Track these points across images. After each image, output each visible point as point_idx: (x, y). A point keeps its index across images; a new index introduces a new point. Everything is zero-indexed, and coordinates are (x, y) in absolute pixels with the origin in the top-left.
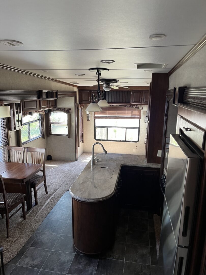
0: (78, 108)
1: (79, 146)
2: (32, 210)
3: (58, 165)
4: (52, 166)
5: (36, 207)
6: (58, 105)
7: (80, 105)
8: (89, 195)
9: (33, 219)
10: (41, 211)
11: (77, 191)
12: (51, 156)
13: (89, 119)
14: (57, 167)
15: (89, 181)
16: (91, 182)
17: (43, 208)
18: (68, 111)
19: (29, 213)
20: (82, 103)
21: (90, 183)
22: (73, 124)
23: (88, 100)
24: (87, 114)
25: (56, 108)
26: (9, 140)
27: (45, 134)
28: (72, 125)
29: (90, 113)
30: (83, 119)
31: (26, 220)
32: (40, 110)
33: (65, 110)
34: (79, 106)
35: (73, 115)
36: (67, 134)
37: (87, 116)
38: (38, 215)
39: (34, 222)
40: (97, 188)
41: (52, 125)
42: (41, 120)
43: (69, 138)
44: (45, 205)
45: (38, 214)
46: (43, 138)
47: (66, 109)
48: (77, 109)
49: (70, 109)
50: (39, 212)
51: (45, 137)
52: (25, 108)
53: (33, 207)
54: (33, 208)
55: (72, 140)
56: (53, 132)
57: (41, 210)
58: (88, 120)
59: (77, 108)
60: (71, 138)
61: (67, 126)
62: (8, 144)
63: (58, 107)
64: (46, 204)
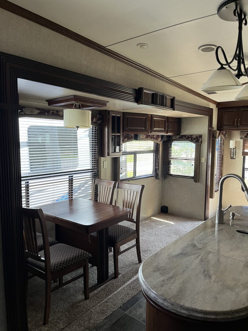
0: (215, 136)
1: (211, 197)
2: (105, 285)
3: (174, 222)
4: (165, 222)
5: (114, 281)
6: (182, 130)
7: (218, 132)
8: (181, 291)
9: (99, 303)
10: (119, 292)
11: (154, 271)
12: (167, 207)
13: (233, 156)
14: (172, 225)
15: (197, 255)
16: (200, 257)
17: (124, 286)
18: (197, 139)
19: (99, 289)
20: (223, 130)
21: (197, 261)
22: (203, 160)
23: (234, 124)
24: (230, 147)
25: (180, 135)
26: (99, 171)
27: (160, 172)
28: (202, 162)
29: (235, 147)
30: (223, 155)
31: (88, 301)
32: (151, 133)
33: (191, 138)
34: (216, 133)
35: (205, 146)
36: (193, 175)
37: (231, 151)
38: (110, 298)
39: (98, 309)
40: (210, 277)
41: (172, 161)
42: (156, 152)
43: (196, 181)
44: (129, 282)
45: (111, 295)
46: (157, 179)
47: (194, 137)
48: (212, 138)
49: (201, 136)
50: (115, 293)
51: (160, 178)
52: (128, 128)
53: (110, 280)
54: (108, 281)
55: (201, 186)
56: (172, 172)
57: (120, 289)
58: (232, 158)
59: (212, 136)
60: (199, 182)
61: (194, 164)
62: (98, 176)
63: (184, 133)
64: (131, 281)
